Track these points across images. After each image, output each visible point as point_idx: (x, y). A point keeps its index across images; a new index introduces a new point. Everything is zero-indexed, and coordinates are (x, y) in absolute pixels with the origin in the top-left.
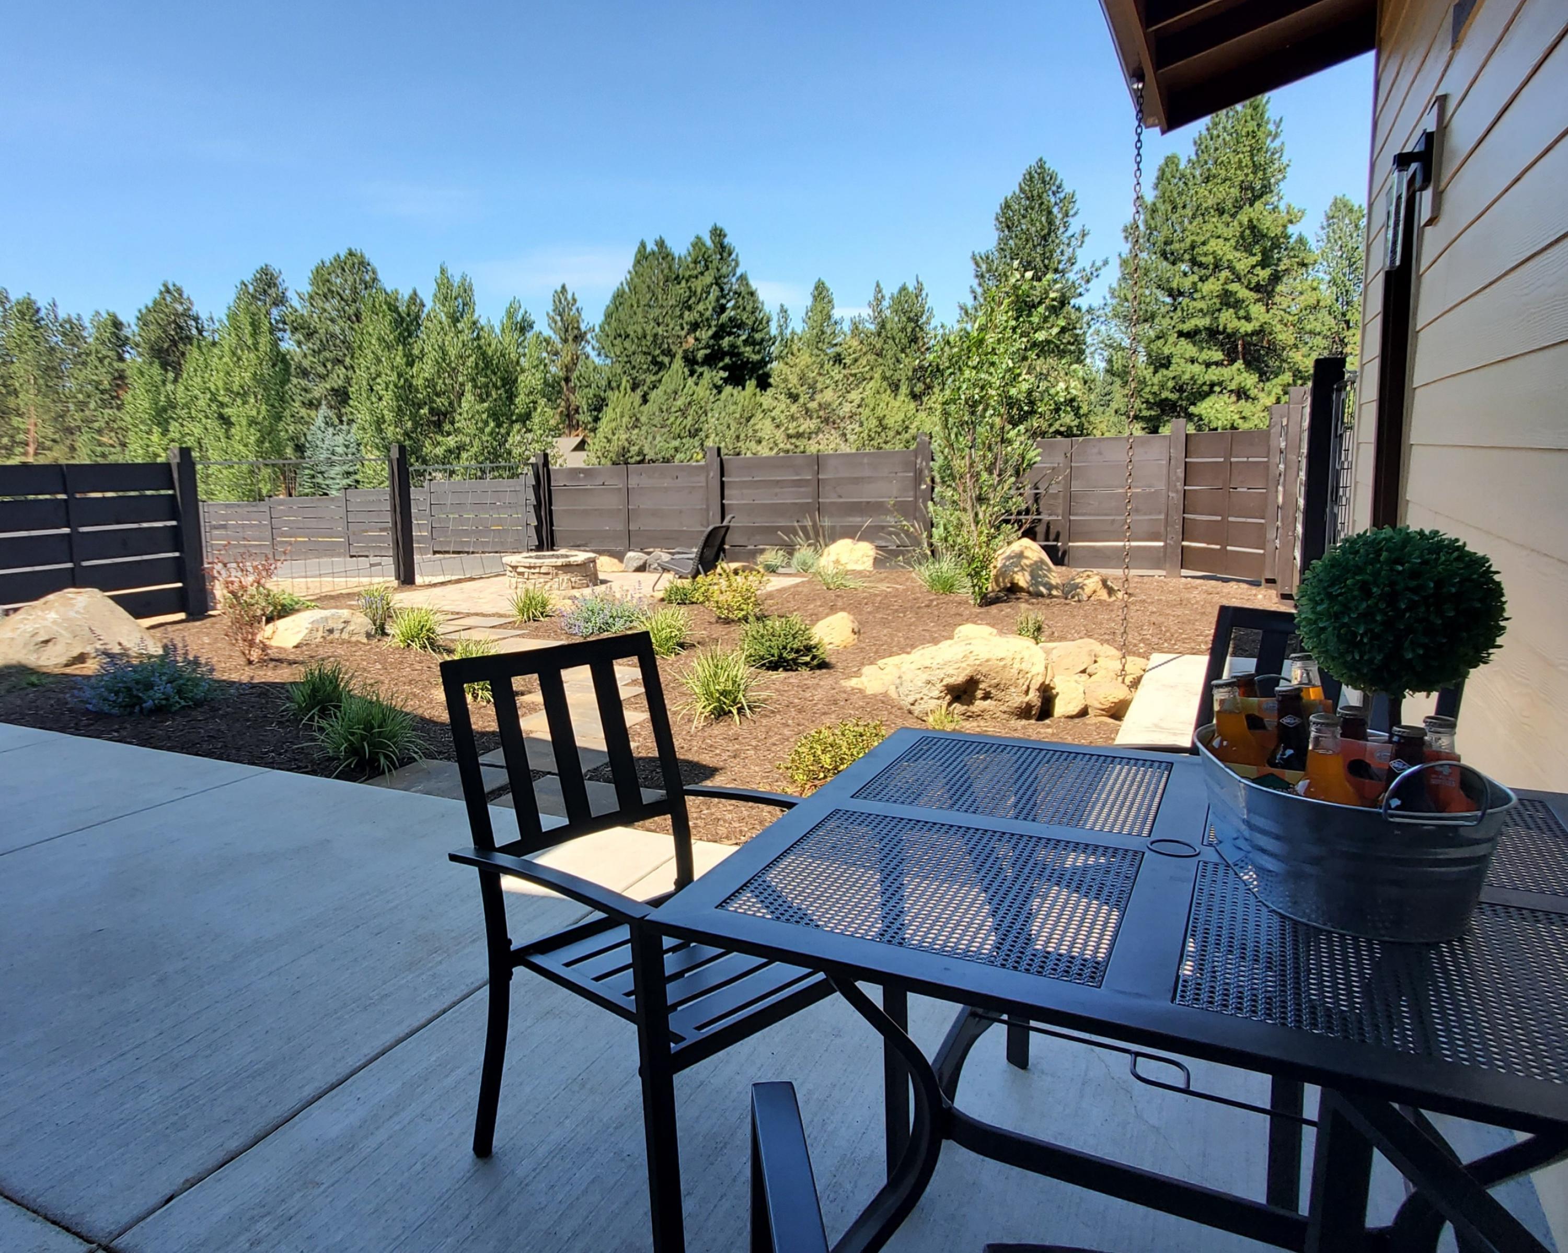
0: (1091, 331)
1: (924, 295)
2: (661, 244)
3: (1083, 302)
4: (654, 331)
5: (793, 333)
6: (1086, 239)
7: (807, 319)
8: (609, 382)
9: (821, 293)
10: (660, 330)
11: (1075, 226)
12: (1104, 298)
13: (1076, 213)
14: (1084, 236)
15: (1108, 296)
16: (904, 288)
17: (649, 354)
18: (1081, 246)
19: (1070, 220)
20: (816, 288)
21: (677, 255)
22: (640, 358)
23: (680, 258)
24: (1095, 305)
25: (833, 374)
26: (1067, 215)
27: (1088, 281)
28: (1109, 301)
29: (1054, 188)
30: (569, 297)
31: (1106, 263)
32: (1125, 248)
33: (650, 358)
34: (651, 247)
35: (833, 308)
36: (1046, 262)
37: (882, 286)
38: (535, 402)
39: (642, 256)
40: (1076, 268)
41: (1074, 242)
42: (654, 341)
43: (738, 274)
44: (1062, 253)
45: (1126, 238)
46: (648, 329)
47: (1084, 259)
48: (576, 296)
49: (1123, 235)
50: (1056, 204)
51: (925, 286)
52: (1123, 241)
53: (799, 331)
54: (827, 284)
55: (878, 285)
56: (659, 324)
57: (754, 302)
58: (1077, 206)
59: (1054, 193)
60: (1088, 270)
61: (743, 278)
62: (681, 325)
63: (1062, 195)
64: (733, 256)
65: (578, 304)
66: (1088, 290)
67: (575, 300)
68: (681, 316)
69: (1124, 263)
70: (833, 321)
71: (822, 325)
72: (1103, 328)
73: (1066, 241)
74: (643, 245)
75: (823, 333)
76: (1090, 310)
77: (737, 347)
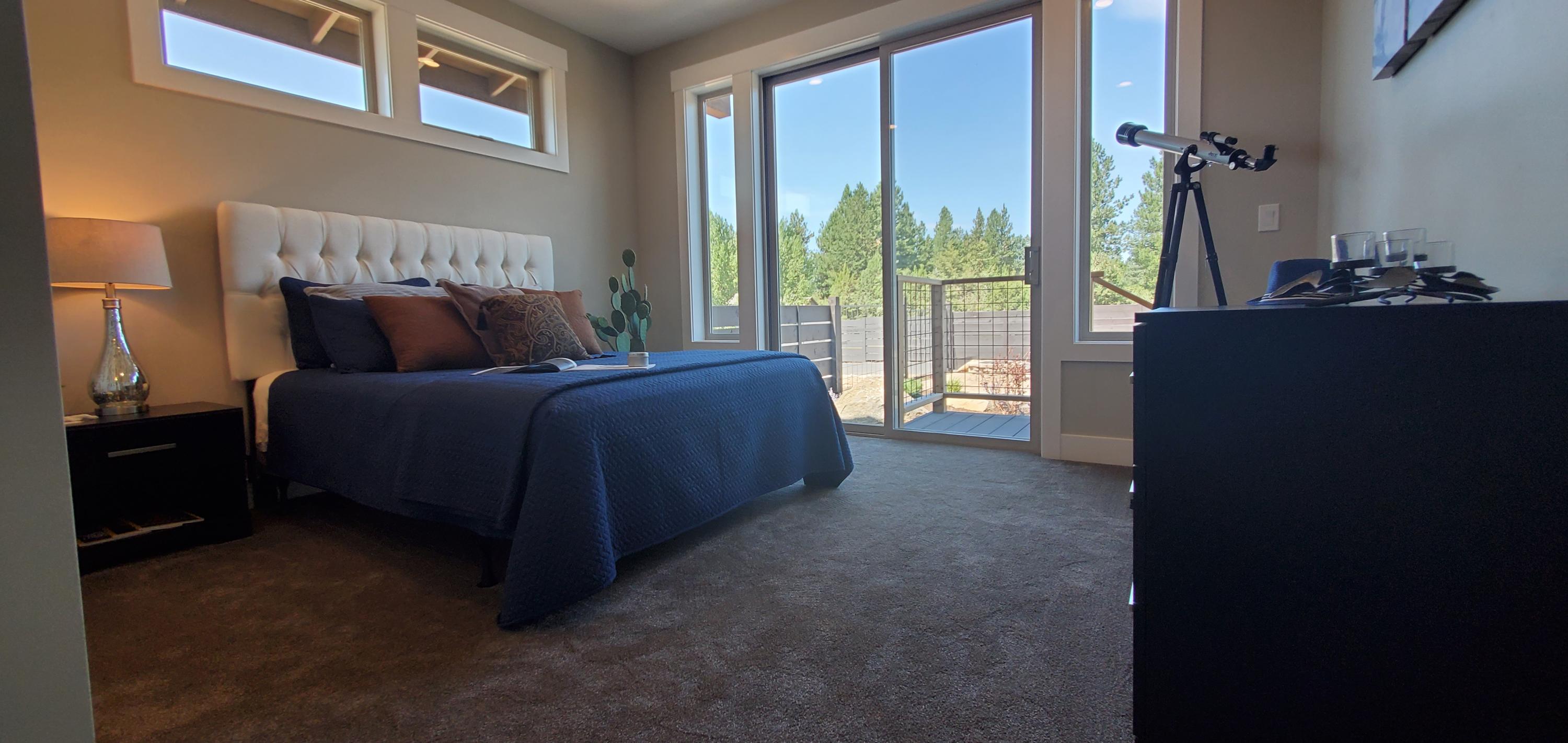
0: (1124, 236)
1: (1007, 216)
2: (860, 186)
3: (1118, 220)
4: (858, 237)
5: (928, 237)
6: (1120, 183)
7: (937, 230)
8: (829, 265)
9: (945, 213)
10: (860, 235)
11: (1113, 175)
12: (1132, 217)
13: (1113, 168)
14: (1119, 181)
15: (1133, 215)
16: (994, 212)
17: (854, 249)
18: (1117, 187)
19: (1110, 172)
20: (943, 212)
21: (869, 193)
22: (848, 252)
23: (871, 195)
24: (1126, 221)
25: (972, 261)
26: (1108, 170)
27: (1122, 208)
28: (1135, 219)
29: (1100, 154)
30: (800, 217)
31: (1132, 197)
32: (1143, 188)
33: (855, 252)
34: (853, 188)
35: (952, 223)
36: (1097, 197)
37: (981, 210)
38: (798, 276)
39: (847, 194)
40: (1114, 200)
41: (1112, 185)
42: (857, 243)
43: (903, 203)
44: (1106, 191)
45: (1144, 182)
46: (854, 235)
47: (1119, 194)
48: (804, 216)
49: (1142, 180)
50: (1101, 163)
51: (1008, 211)
52: (1142, 184)
53: (932, 237)
54: (949, 210)
55: (979, 210)
56: (859, 233)
57: (911, 220)
58: (1114, 164)
59: (1100, 157)
60: (1121, 201)
61: (906, 206)
62: (873, 233)
63: (1104, 158)
64: (900, 193)
65: (805, 221)
66: (1121, 213)
67: (803, 218)
68: (872, 228)
69: (1144, 197)
70: (952, 230)
71: (946, 233)
72: (1132, 235)
73: (1108, 184)
74: (847, 187)
75: (946, 238)
76: (1123, 224)
77: (904, 246)
